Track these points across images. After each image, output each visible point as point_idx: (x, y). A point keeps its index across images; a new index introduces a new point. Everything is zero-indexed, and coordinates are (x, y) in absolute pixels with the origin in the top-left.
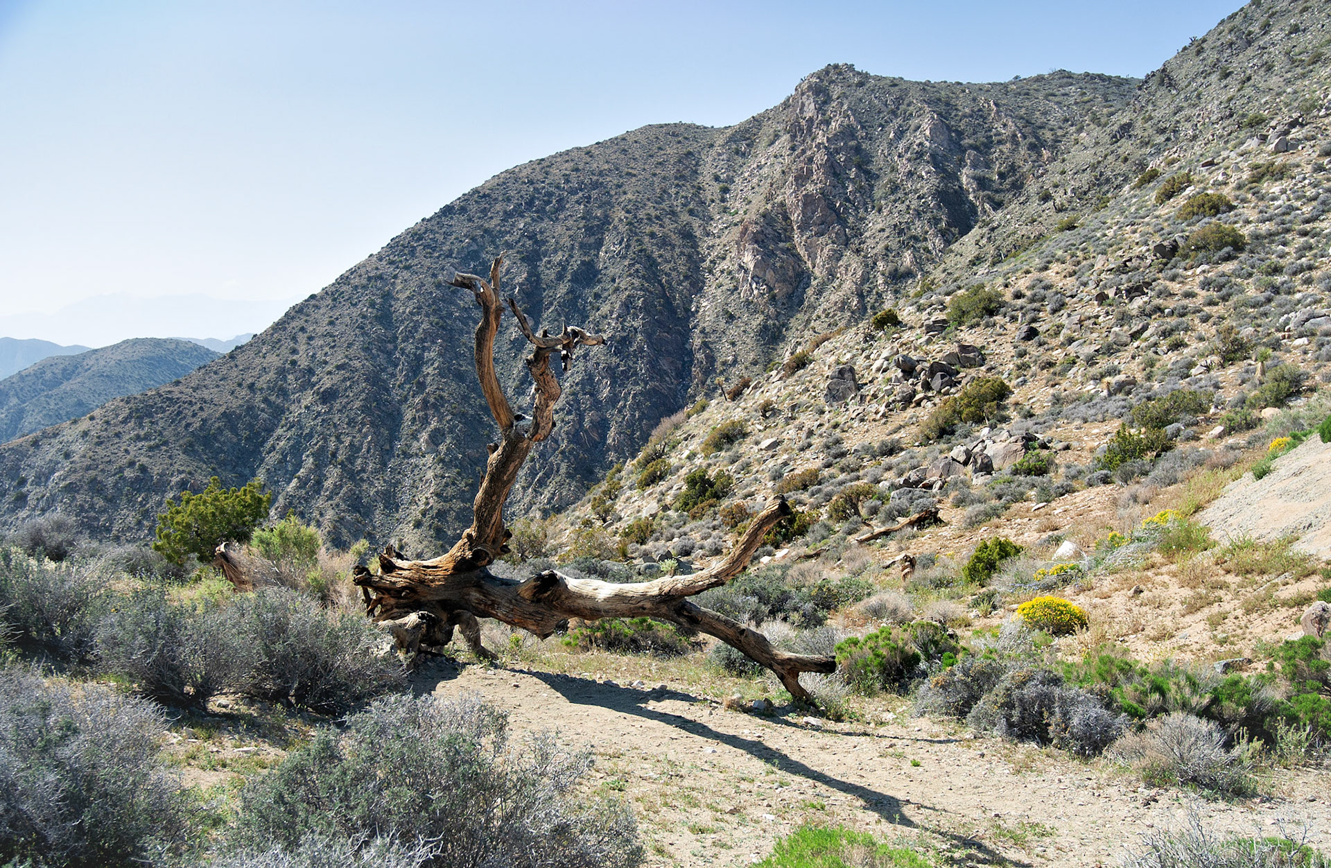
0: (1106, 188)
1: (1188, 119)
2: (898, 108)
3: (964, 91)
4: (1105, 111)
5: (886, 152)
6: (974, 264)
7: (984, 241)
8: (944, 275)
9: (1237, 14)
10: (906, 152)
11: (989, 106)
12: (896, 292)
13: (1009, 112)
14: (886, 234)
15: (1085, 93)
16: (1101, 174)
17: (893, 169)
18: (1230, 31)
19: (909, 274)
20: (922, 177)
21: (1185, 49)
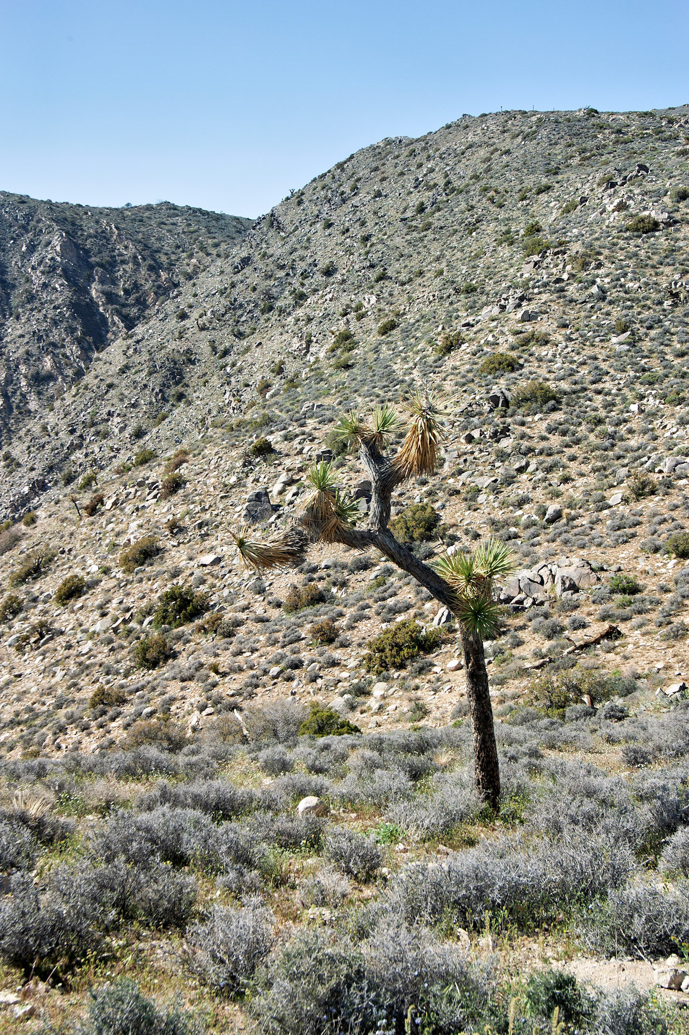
0: (240, 312)
1: (302, 259)
2: (28, 224)
3: (86, 213)
4: (210, 241)
5: (19, 264)
6: (124, 372)
7: (131, 351)
8: (96, 381)
9: (325, 174)
10: (39, 264)
11: (111, 229)
12: (39, 393)
13: (129, 236)
14: (26, 340)
15: (190, 225)
16: (235, 300)
17: (28, 280)
18: (323, 188)
19: (50, 377)
20: (56, 289)
21: (287, 199)
